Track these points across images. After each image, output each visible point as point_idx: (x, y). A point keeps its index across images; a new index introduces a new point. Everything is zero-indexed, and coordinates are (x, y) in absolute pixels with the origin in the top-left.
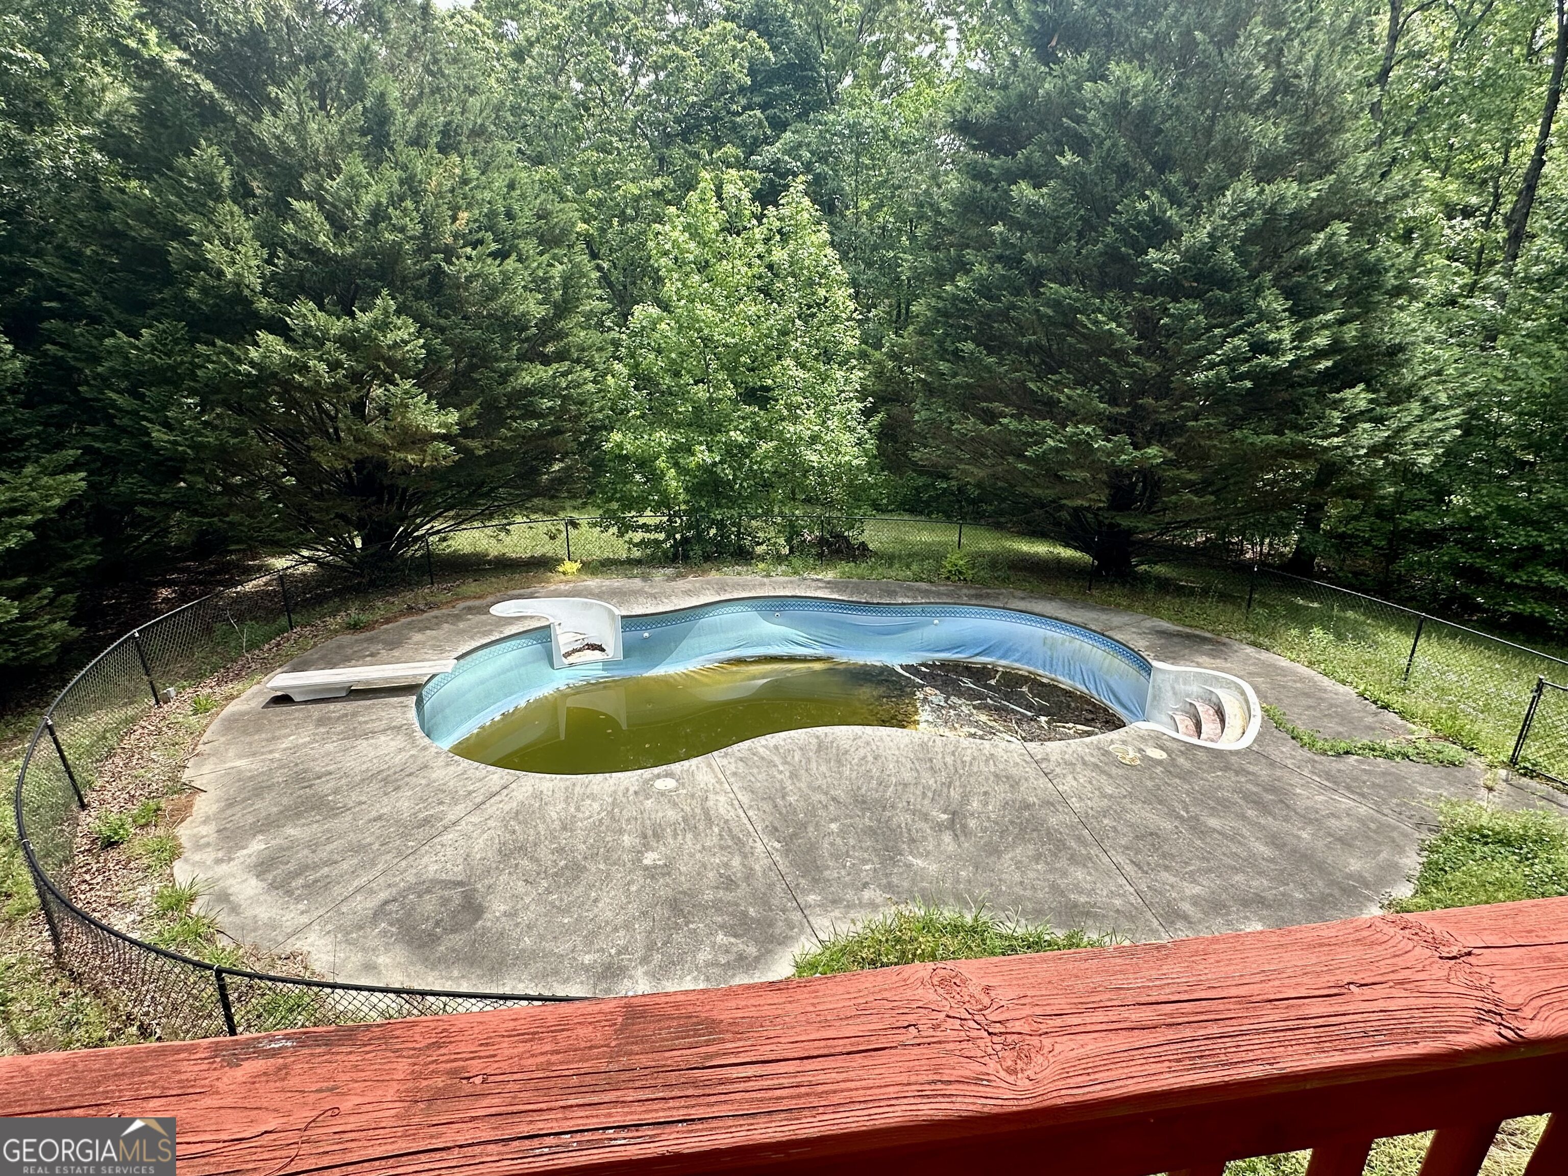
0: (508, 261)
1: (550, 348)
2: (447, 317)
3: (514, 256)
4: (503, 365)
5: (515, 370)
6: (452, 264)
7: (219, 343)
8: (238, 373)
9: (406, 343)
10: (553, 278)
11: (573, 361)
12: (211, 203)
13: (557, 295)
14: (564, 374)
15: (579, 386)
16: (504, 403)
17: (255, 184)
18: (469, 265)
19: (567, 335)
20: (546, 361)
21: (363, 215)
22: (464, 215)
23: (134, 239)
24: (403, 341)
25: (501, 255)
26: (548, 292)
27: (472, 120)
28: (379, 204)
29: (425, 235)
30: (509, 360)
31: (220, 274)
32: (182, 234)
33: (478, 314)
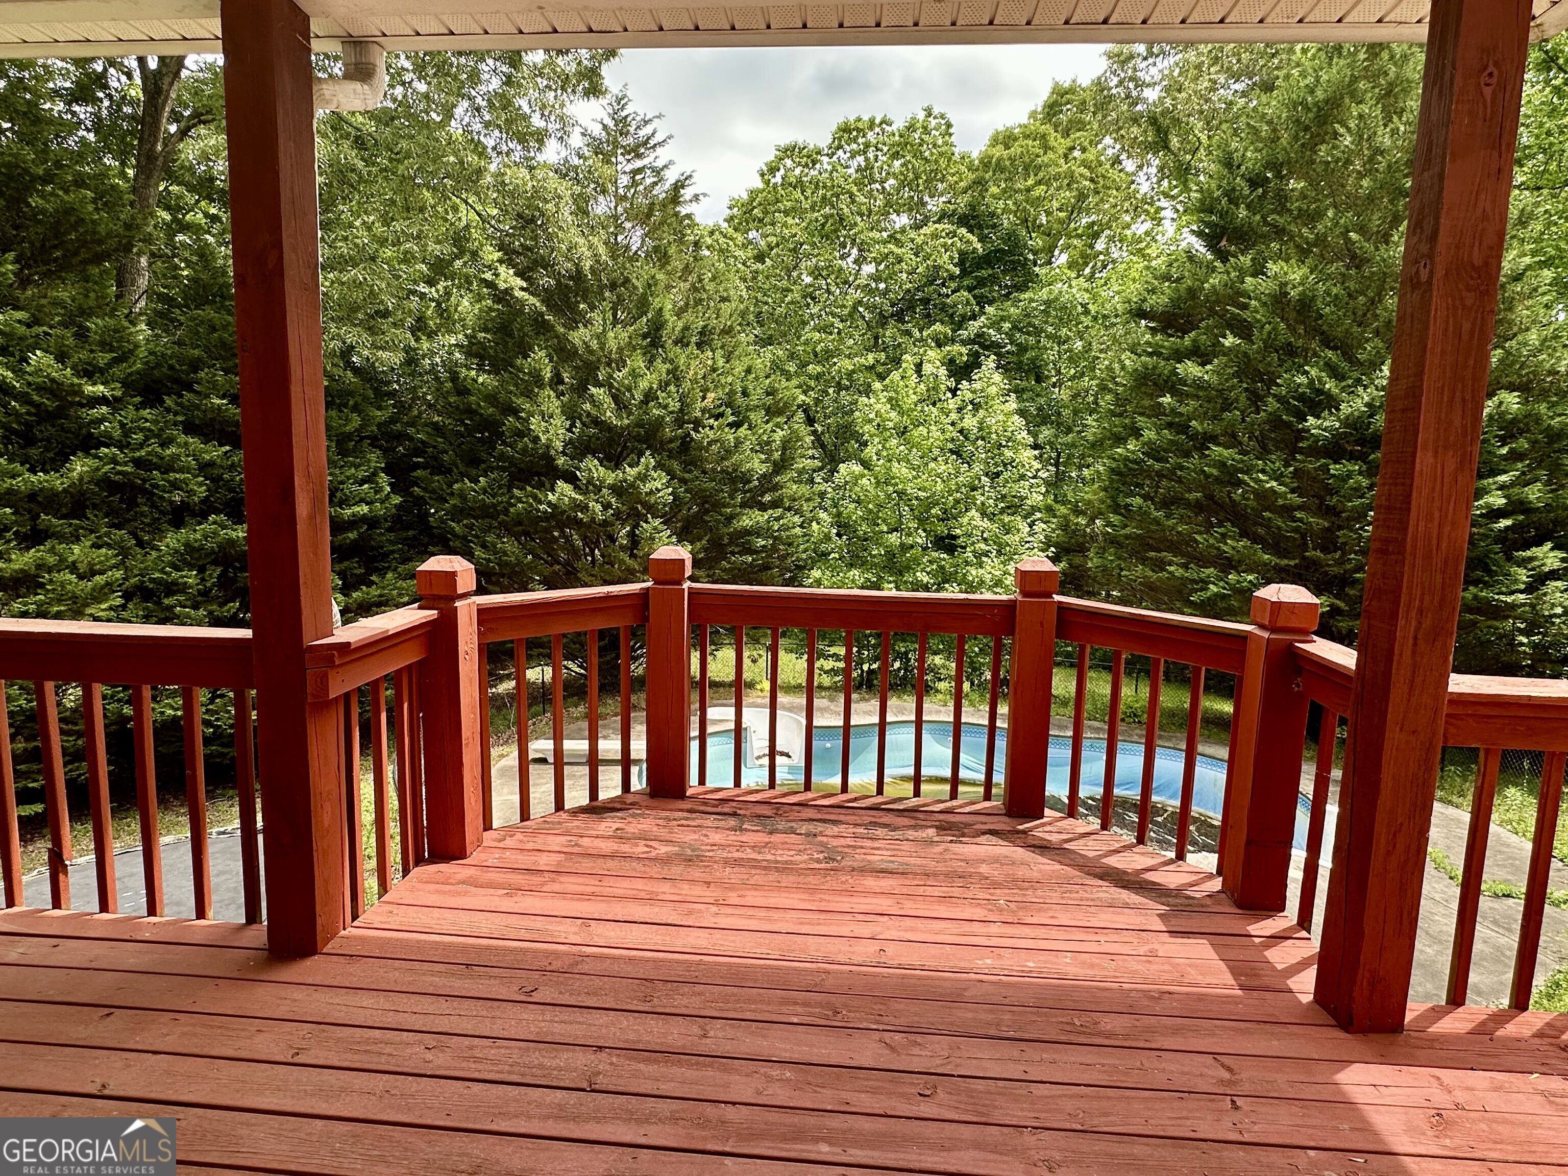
0: (740, 429)
1: (767, 498)
2: (690, 472)
3: (746, 426)
4: (729, 510)
5: (738, 515)
6: (699, 432)
7: (529, 489)
8: (538, 510)
9: (658, 490)
10: (774, 441)
11: (785, 509)
12: (536, 390)
13: (777, 455)
14: (777, 519)
15: (788, 529)
16: (726, 541)
17: (565, 375)
18: (711, 433)
19: (782, 487)
20: (763, 508)
21: (639, 396)
22: (711, 396)
23: (482, 415)
24: (657, 489)
25: (736, 425)
26: (769, 453)
27: (724, 321)
28: (651, 388)
29: (681, 410)
30: (735, 506)
31: (536, 439)
32: (514, 411)
33: (714, 470)
